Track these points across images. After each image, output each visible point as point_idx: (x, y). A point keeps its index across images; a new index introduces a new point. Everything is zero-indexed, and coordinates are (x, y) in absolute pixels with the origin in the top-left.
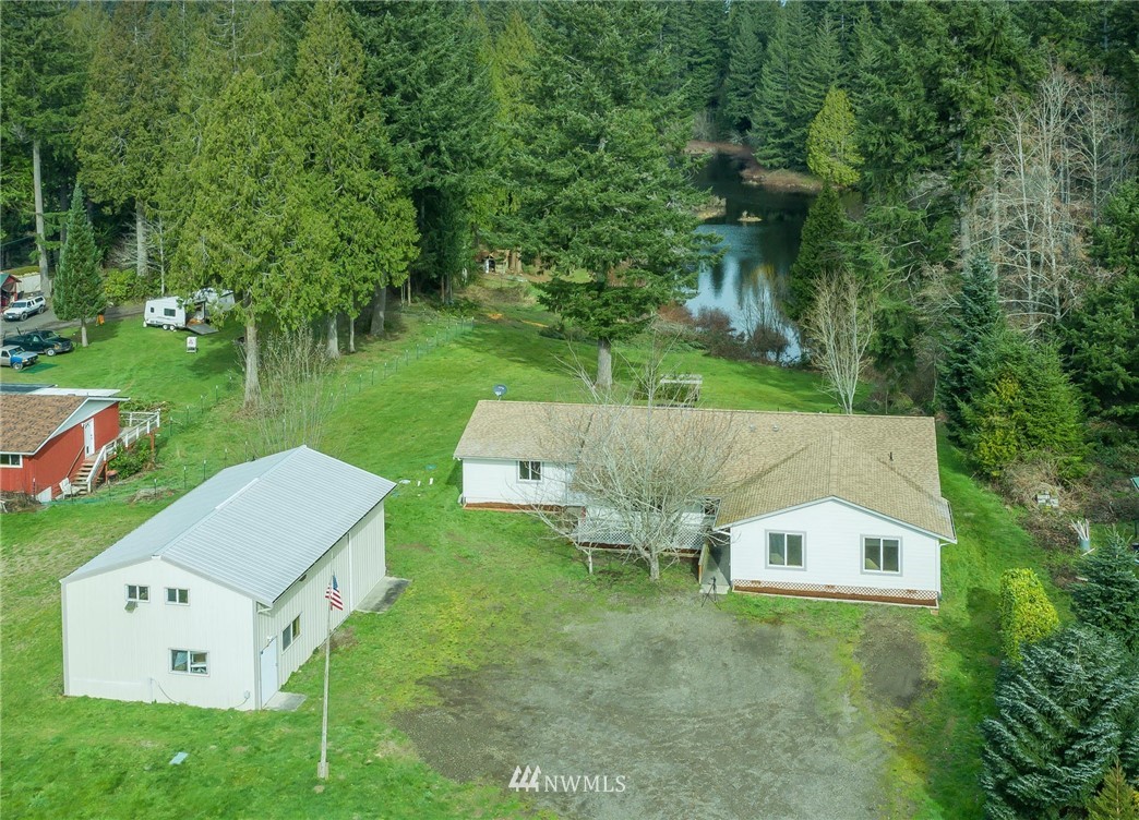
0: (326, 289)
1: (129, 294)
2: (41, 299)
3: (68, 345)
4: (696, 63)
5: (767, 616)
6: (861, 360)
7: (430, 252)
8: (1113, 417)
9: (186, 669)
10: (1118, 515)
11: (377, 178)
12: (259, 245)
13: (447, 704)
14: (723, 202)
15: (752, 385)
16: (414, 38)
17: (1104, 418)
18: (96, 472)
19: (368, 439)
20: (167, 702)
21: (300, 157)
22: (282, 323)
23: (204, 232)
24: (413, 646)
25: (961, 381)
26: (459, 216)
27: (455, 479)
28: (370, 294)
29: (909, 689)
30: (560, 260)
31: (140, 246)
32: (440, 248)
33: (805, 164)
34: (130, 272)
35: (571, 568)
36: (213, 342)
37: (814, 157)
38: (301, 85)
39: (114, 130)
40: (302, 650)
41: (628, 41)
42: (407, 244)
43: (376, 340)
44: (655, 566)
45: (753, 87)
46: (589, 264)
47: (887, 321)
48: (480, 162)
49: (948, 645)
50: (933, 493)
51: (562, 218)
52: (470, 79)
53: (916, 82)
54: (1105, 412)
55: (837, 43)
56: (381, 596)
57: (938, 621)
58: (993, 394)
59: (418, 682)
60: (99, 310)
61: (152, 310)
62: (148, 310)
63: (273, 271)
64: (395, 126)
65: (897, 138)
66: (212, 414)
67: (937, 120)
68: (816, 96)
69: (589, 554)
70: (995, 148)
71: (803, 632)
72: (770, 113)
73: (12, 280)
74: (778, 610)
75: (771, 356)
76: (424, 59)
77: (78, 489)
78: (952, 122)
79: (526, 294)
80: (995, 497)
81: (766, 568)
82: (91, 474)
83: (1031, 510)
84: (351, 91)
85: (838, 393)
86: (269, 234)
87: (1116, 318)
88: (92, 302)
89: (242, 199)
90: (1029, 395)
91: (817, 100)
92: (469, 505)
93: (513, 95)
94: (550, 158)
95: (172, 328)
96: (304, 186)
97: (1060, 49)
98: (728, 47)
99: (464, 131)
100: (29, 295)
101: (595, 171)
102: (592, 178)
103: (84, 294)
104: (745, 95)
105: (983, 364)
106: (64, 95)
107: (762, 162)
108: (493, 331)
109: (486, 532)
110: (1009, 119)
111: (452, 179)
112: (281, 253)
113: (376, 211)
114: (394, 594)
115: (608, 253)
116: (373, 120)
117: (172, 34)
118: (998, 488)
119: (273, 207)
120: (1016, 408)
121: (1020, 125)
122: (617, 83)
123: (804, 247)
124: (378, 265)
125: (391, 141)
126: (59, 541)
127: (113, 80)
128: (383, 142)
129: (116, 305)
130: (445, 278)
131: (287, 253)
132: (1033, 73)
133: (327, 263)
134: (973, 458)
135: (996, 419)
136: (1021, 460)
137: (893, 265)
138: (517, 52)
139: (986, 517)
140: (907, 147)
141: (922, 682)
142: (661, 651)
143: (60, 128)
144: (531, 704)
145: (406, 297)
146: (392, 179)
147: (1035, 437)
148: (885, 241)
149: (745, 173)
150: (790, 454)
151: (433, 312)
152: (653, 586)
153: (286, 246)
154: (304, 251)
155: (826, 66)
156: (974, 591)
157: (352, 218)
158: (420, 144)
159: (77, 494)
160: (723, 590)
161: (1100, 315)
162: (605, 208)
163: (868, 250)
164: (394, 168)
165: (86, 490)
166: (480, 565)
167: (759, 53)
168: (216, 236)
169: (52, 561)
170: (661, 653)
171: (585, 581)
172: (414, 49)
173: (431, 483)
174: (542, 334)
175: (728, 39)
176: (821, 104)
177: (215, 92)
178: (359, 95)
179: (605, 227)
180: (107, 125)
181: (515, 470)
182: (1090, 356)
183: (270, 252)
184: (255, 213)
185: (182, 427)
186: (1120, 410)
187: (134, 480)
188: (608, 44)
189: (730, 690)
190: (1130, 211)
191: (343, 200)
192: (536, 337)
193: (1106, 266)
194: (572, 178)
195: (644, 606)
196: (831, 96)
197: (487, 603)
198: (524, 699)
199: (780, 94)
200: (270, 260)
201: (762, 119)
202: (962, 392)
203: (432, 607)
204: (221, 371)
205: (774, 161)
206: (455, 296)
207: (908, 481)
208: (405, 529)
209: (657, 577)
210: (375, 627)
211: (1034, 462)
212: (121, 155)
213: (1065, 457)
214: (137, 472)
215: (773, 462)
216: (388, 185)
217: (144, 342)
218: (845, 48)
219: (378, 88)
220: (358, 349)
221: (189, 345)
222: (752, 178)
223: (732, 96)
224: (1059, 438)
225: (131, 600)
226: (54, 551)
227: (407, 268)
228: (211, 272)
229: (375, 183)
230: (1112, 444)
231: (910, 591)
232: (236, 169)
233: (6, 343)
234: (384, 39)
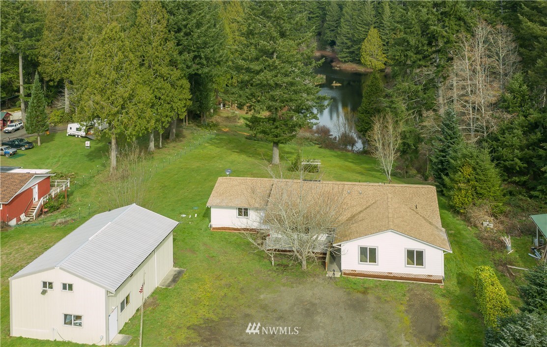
0: (148, 122)
1: (61, 121)
2: (21, 123)
3: (31, 145)
4: (312, 17)
5: (360, 290)
6: (394, 154)
7: (196, 102)
8: (514, 182)
9: (71, 324)
10: (522, 232)
11: (172, 70)
12: (117, 102)
13: (202, 341)
14: (325, 77)
15: (341, 162)
16: (190, 8)
17: (509, 183)
18: (38, 210)
19: (167, 192)
20: (61, 340)
21: (136, 62)
22: (128, 138)
23: (92, 96)
24: (186, 307)
25: (443, 165)
26: (210, 86)
27: (207, 214)
28: (168, 122)
29: (434, 332)
30: (256, 107)
31: (66, 99)
32: (201, 99)
33: (359, 60)
34: (62, 110)
35: (264, 263)
36: (98, 143)
37: (364, 57)
38: (139, 29)
39: (55, 48)
40: (130, 311)
41: (286, 9)
42: (186, 99)
43: (171, 142)
44: (304, 263)
45: (337, 27)
46: (269, 108)
47: (406, 136)
48: (219, 63)
49: (450, 305)
50: (437, 225)
51: (257, 88)
52: (215, 26)
53: (417, 28)
54: (510, 180)
55: (373, 9)
56: (171, 278)
57: (444, 292)
58: (460, 173)
59: (188, 328)
60: (46, 129)
61: (71, 128)
62: (69, 129)
63: (124, 114)
64: (180, 47)
65: (410, 53)
66: (95, 179)
67: (427, 45)
68: (365, 31)
69: (272, 256)
70: (455, 57)
71: (379, 298)
72: (344, 39)
73: (8, 115)
74: (365, 286)
75: (349, 148)
76: (194, 17)
77: (29, 218)
78: (434, 46)
79: (239, 119)
80: (462, 222)
81: (359, 264)
82: (35, 211)
83: (481, 229)
84: (162, 31)
85: (384, 169)
86: (122, 97)
87: (514, 137)
88: (43, 126)
89: (110, 81)
90: (477, 174)
91: (365, 33)
92: (214, 229)
93: (234, 32)
94: (251, 61)
95: (79, 137)
96: (139, 75)
97: (482, 13)
98: (325, 10)
99: (212, 49)
100: (16, 121)
101: (272, 68)
102: (270, 71)
103: (39, 122)
104: (333, 31)
105: (455, 159)
106: (34, 32)
107: (341, 59)
108: (224, 137)
109: (222, 243)
110: (462, 45)
111: (206, 70)
112: (127, 106)
113: (172, 85)
114: (177, 277)
115: (277, 104)
116: (171, 45)
117: (82, 5)
118: (464, 218)
119: (124, 85)
120: (471, 180)
121: (467, 47)
122: (282, 28)
123: (364, 99)
124: (172, 109)
125: (179, 54)
126: (17, 247)
127: (55, 26)
128: (175, 55)
129: (55, 126)
130: (203, 113)
131: (130, 105)
132: (472, 24)
133: (149, 110)
134: (451, 203)
135: (462, 185)
136: (474, 204)
137: (407, 110)
138: (235, 13)
139: (459, 233)
140: (414, 57)
141: (440, 327)
142: (308, 309)
143: (32, 47)
144: (245, 340)
145: (186, 122)
146: (179, 71)
147: (481, 194)
148: (403, 99)
149: (334, 64)
150: (368, 205)
151: (198, 128)
152: (303, 272)
153: (130, 102)
154: (138, 104)
155: (369, 19)
156: (459, 275)
157: (160, 88)
158: (192, 55)
159: (29, 221)
160: (338, 275)
161: (507, 135)
162: (276, 84)
163: (396, 102)
164: (180, 66)
165: (33, 219)
166: (219, 261)
167: (339, 13)
168: (98, 98)
169: (13, 258)
170: (309, 310)
171: (270, 270)
172: (190, 13)
173: (196, 216)
174: (246, 138)
175: (325, 7)
176: (367, 35)
177: (100, 32)
178: (166, 33)
179: (277, 93)
180: (52, 46)
181: (236, 212)
182: (503, 154)
183: (122, 105)
184: (116, 87)
185: (81, 186)
186: (517, 179)
187: (56, 213)
188: (279, 10)
189: (344, 332)
190: (520, 87)
191: (157, 80)
192: (244, 139)
193: (509, 112)
194: (261, 71)
195: (300, 284)
196: (371, 31)
197: (223, 282)
198: (241, 338)
199: (348, 30)
200: (122, 108)
201: (341, 41)
202: (443, 170)
203: (196, 285)
204: (100, 157)
205: (346, 59)
206: (208, 121)
207: (425, 219)
208: (183, 241)
209: (305, 268)
210: (167, 296)
211: (480, 206)
212: (58, 59)
213: (495, 204)
214: (58, 209)
215: (360, 209)
216: (177, 73)
217: (66, 143)
218: (377, 11)
219: (174, 30)
220: (163, 147)
221: (86, 145)
222: (337, 66)
223: (327, 31)
224: (492, 194)
225: (44, 289)
226: (14, 253)
227: (186, 110)
228: (96, 115)
229: (171, 73)
230: (514, 195)
231: (429, 276)
232: (107, 68)
233: (3, 144)
234: (177, 8)
